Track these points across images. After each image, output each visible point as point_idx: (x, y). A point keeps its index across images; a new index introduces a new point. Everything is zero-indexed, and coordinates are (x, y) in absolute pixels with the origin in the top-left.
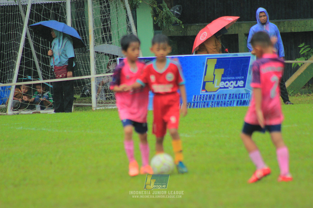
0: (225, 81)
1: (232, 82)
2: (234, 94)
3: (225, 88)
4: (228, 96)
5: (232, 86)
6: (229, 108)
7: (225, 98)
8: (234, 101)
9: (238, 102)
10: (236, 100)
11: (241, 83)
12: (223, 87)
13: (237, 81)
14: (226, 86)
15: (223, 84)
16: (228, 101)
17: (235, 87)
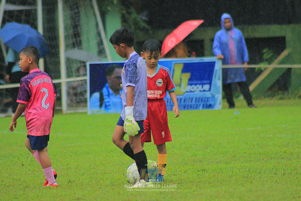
0: (191, 85)
1: (198, 86)
2: (199, 98)
3: (191, 91)
4: (194, 100)
5: (198, 90)
6: (195, 112)
7: (192, 101)
8: (200, 105)
9: (203, 105)
10: (202, 104)
11: (206, 87)
12: (189, 91)
13: (203, 84)
14: (192, 90)
15: (189, 88)
16: (194, 105)
17: (201, 91)
